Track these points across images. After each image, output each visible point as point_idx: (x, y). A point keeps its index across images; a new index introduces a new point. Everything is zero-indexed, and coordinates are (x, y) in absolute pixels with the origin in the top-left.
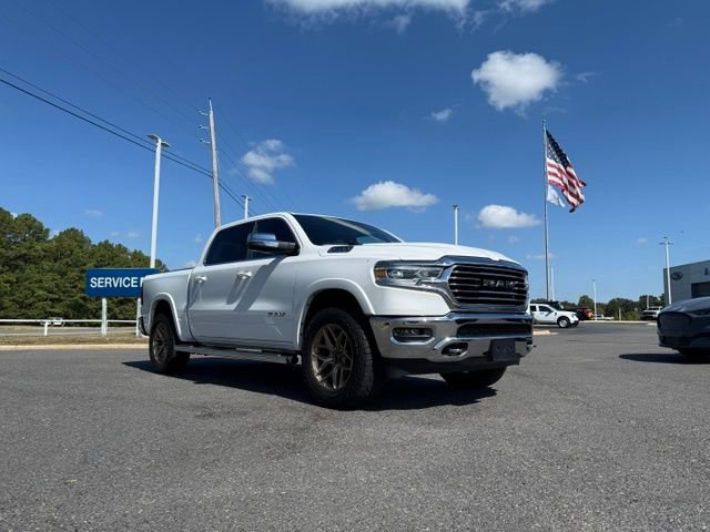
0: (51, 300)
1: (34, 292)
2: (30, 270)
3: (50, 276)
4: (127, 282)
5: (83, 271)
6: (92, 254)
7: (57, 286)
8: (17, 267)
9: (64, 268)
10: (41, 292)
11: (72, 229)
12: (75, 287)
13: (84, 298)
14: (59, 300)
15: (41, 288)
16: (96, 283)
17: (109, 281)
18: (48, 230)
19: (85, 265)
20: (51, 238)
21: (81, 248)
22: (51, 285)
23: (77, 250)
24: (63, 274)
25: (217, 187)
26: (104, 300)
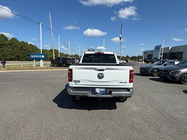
0: (11, 55)
1: (7, 53)
2: (5, 48)
3: (10, 49)
4: (39, 56)
5: (18, 48)
6: (20, 44)
7: (12, 51)
8: (1, 47)
9: (13, 47)
12: (16, 52)
13: (19, 54)
14: (13, 55)
15: (8, 52)
17: (35, 56)
18: (8, 38)
19: (18, 46)
20: (9, 40)
21: (17, 42)
22: (11, 51)
23: (16, 43)
24: (13, 49)
25: (52, 32)
26: (34, 60)
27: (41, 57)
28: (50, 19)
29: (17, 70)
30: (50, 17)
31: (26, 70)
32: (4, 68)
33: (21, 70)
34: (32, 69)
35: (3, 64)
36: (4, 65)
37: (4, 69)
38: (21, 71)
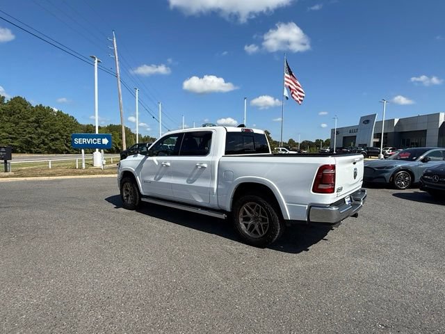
0: (11, 138)
3: (8, 125)
4: (95, 141)
5: (29, 122)
6: (33, 113)
7: (14, 130)
9: (17, 121)
10: (4, 134)
11: (19, 97)
12: (25, 131)
13: (31, 138)
14: (16, 139)
15: (3, 131)
16: (78, 141)
17: (85, 140)
18: (3, 98)
19: (29, 118)
20: (6, 102)
21: (26, 108)
22: (10, 130)
23: (23, 110)
24: (17, 124)
25: (119, 82)
26: (83, 151)
27: (101, 142)
28: (116, 49)
29: (42, 175)
30: (115, 46)
31: (65, 175)
32: (6, 171)
33: (52, 175)
34: (80, 174)
35: (3, 161)
36: (6, 162)
37: (7, 174)
38: (52, 178)
